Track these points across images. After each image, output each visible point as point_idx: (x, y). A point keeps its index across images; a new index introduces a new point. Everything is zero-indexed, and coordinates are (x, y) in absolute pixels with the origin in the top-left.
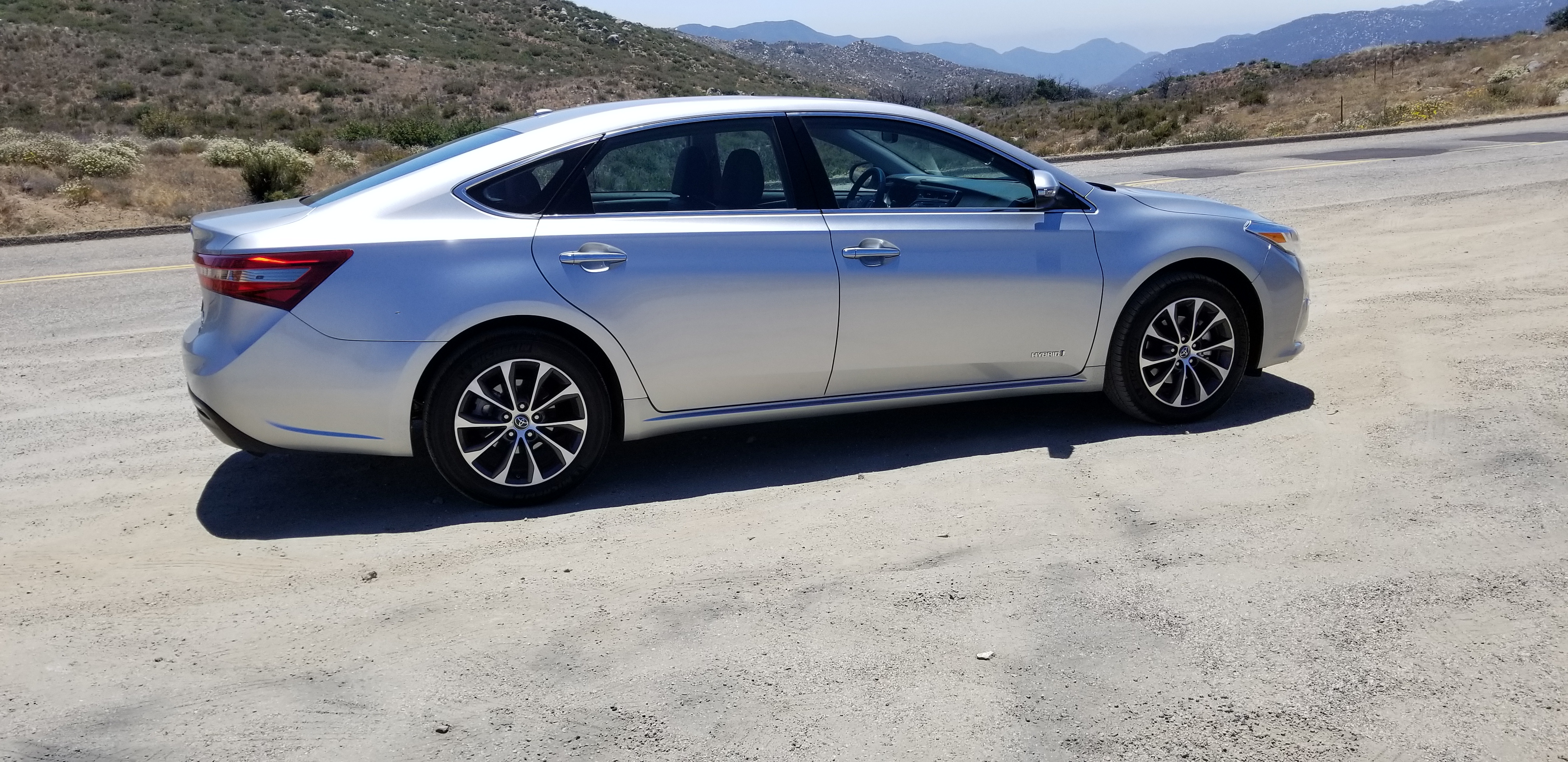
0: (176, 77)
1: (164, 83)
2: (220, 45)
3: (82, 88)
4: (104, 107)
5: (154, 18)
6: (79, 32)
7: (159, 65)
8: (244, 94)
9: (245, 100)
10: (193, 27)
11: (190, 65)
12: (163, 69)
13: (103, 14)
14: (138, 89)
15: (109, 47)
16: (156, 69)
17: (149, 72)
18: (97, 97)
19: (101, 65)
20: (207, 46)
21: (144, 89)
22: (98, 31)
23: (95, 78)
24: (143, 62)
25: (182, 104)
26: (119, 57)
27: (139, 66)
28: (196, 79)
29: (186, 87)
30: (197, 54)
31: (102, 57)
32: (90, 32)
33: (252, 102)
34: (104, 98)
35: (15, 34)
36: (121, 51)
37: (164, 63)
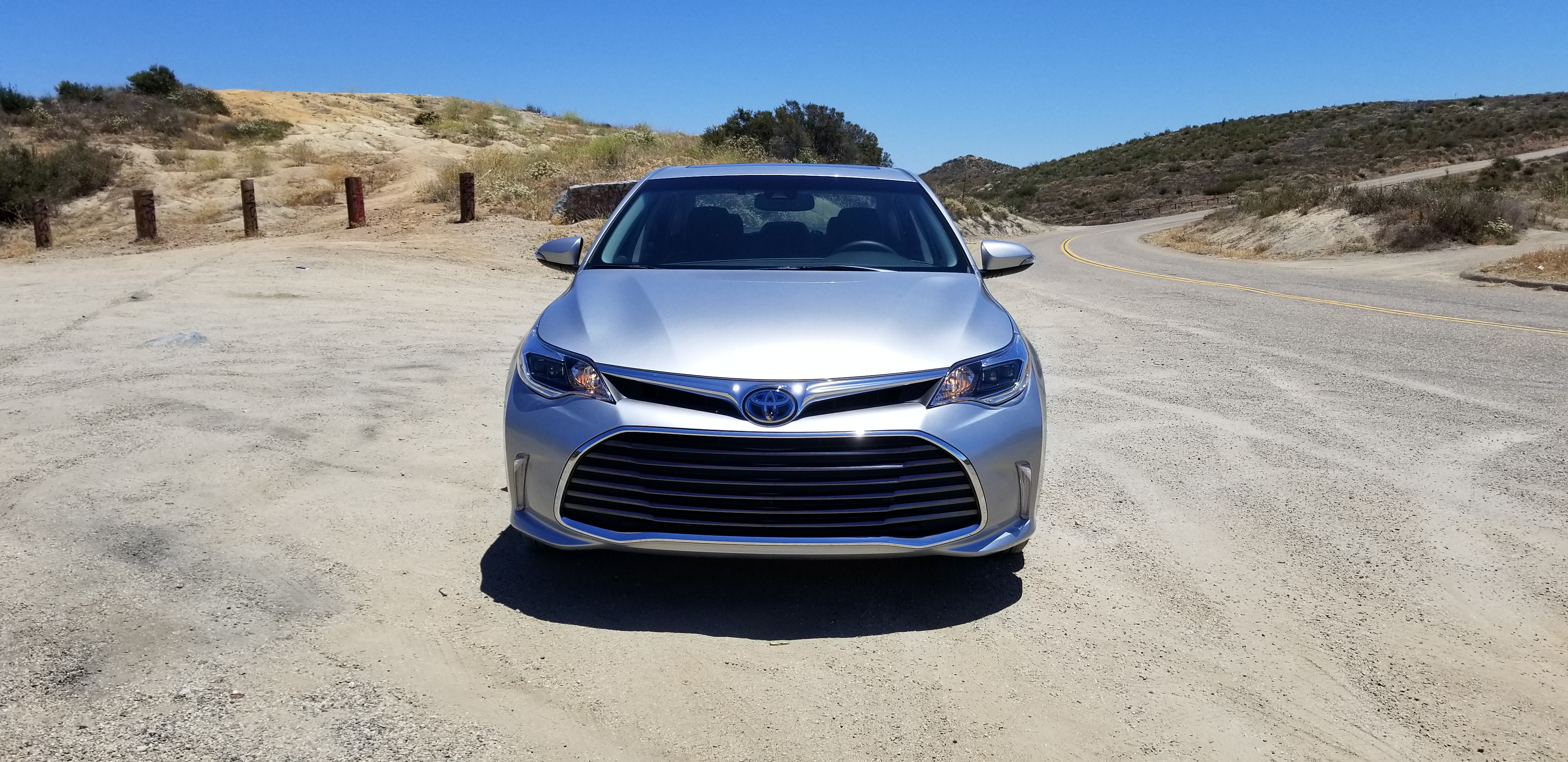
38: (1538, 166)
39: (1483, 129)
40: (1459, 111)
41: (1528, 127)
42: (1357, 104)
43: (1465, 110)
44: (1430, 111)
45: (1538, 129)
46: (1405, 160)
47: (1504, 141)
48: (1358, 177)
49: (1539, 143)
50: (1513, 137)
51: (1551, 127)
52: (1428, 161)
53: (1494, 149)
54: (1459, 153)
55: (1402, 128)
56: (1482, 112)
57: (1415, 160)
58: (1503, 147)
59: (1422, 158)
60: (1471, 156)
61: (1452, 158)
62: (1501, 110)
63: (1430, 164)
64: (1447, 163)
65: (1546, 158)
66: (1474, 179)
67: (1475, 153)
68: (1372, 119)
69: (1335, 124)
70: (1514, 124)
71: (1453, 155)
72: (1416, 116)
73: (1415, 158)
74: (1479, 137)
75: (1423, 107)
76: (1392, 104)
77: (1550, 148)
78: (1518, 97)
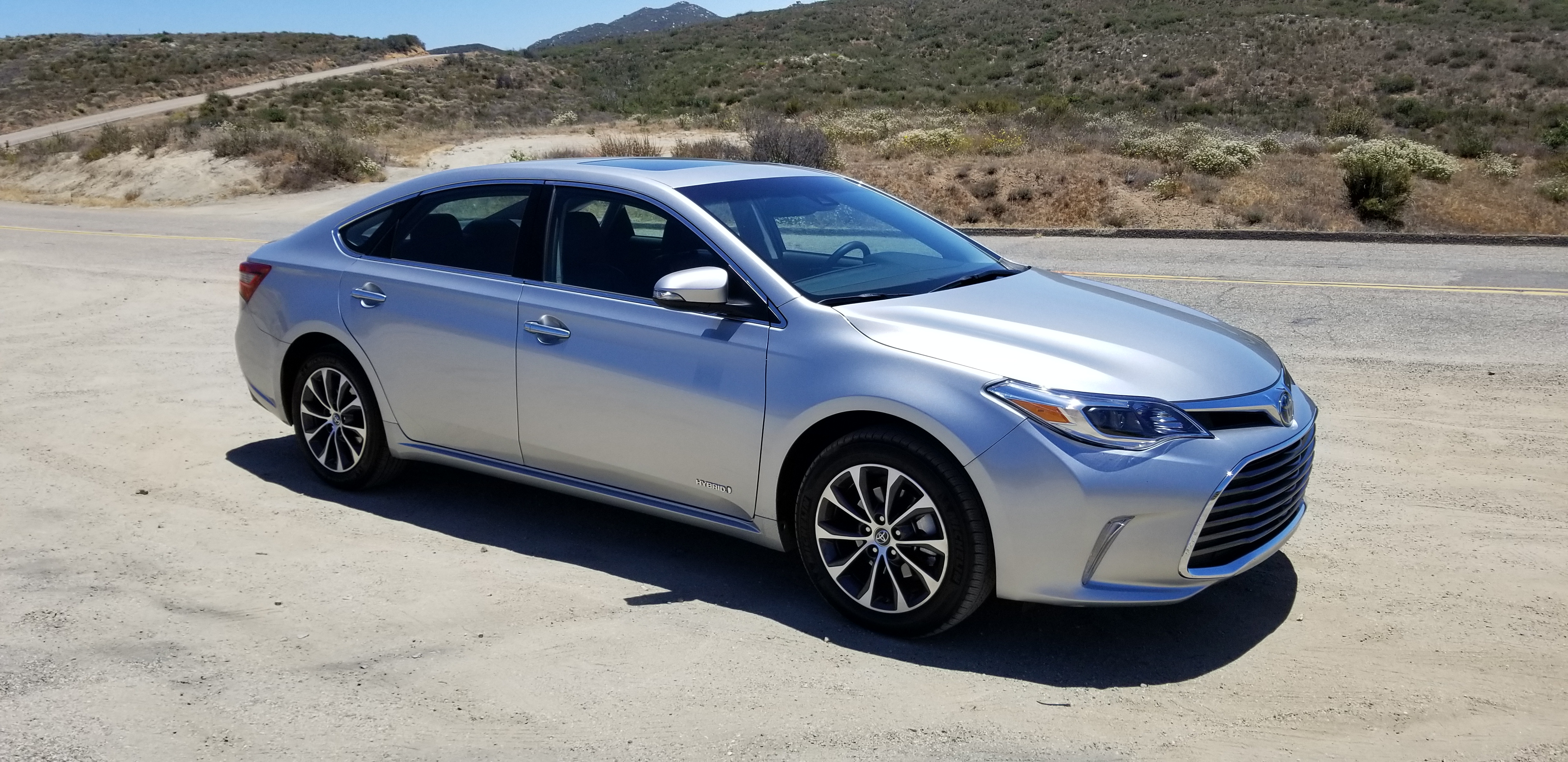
0: (1463, 70)
1: (1448, 74)
2: (1528, 33)
3: (1364, 81)
4: (1379, 100)
5: (1464, 7)
6: (1378, 25)
7: (1448, 57)
8: (1535, 87)
9: (1533, 94)
10: (1504, 14)
11: (1482, 55)
12: (1452, 61)
13: (1411, 5)
14: (1420, 81)
15: (1403, 38)
16: (1444, 61)
17: (1435, 64)
18: (1376, 90)
19: (1390, 57)
20: (1510, 34)
21: (1425, 82)
22: (1398, 23)
23: (1379, 70)
24: (1434, 54)
25: (1460, 97)
26: (1410, 49)
27: (1428, 57)
28: (1485, 72)
29: (1470, 80)
30: (1496, 44)
31: (1392, 49)
32: (1389, 25)
33: (1541, 96)
34: (1381, 91)
35: (1316, 28)
36: (1415, 42)
37: (1455, 54)
38: (247, 102)
39: (183, 66)
40: (153, 47)
41: (222, 65)
42: (43, 35)
43: (157, 46)
44: (125, 46)
45: (231, 66)
46: (118, 95)
47: (206, 78)
48: (77, 112)
49: (235, 81)
50: (212, 74)
51: (242, 65)
52: (141, 96)
53: (199, 85)
54: (169, 89)
55: (103, 62)
56: (175, 48)
57: (129, 95)
58: (206, 83)
59: (135, 93)
60: (180, 91)
61: (164, 94)
62: (192, 47)
63: (144, 100)
64: (160, 98)
65: (249, 95)
66: (195, 114)
67: (183, 88)
68: (66, 52)
69: (28, 56)
70: (209, 62)
71: (164, 91)
72: (112, 50)
73: (128, 93)
74: (181, 73)
75: (115, 42)
76: (80, 36)
77: (245, 84)
78: (201, 36)
